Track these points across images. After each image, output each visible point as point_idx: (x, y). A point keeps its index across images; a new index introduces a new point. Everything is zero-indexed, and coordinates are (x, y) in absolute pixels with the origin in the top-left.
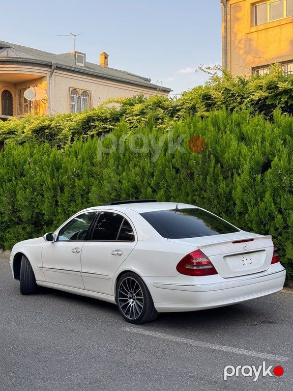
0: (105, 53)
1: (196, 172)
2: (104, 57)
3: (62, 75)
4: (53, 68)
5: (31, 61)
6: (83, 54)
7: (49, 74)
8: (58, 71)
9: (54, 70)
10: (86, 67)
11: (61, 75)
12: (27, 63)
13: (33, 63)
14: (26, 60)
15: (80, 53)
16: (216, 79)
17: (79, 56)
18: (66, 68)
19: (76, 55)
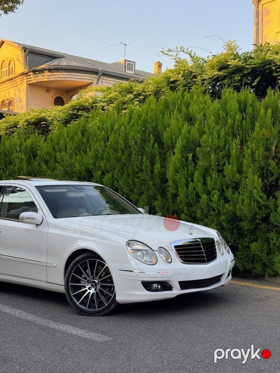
0: (159, 62)
1: (134, 152)
2: (157, 65)
3: (109, 82)
4: (99, 75)
5: (78, 68)
6: (133, 62)
7: (96, 80)
8: (105, 78)
9: (100, 76)
10: (136, 74)
11: (107, 81)
12: (75, 70)
13: (81, 70)
14: (74, 68)
15: (130, 61)
16: (179, 62)
17: (129, 65)
18: (113, 74)
19: (125, 63)
